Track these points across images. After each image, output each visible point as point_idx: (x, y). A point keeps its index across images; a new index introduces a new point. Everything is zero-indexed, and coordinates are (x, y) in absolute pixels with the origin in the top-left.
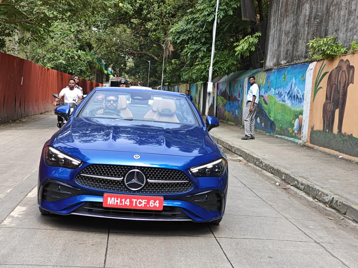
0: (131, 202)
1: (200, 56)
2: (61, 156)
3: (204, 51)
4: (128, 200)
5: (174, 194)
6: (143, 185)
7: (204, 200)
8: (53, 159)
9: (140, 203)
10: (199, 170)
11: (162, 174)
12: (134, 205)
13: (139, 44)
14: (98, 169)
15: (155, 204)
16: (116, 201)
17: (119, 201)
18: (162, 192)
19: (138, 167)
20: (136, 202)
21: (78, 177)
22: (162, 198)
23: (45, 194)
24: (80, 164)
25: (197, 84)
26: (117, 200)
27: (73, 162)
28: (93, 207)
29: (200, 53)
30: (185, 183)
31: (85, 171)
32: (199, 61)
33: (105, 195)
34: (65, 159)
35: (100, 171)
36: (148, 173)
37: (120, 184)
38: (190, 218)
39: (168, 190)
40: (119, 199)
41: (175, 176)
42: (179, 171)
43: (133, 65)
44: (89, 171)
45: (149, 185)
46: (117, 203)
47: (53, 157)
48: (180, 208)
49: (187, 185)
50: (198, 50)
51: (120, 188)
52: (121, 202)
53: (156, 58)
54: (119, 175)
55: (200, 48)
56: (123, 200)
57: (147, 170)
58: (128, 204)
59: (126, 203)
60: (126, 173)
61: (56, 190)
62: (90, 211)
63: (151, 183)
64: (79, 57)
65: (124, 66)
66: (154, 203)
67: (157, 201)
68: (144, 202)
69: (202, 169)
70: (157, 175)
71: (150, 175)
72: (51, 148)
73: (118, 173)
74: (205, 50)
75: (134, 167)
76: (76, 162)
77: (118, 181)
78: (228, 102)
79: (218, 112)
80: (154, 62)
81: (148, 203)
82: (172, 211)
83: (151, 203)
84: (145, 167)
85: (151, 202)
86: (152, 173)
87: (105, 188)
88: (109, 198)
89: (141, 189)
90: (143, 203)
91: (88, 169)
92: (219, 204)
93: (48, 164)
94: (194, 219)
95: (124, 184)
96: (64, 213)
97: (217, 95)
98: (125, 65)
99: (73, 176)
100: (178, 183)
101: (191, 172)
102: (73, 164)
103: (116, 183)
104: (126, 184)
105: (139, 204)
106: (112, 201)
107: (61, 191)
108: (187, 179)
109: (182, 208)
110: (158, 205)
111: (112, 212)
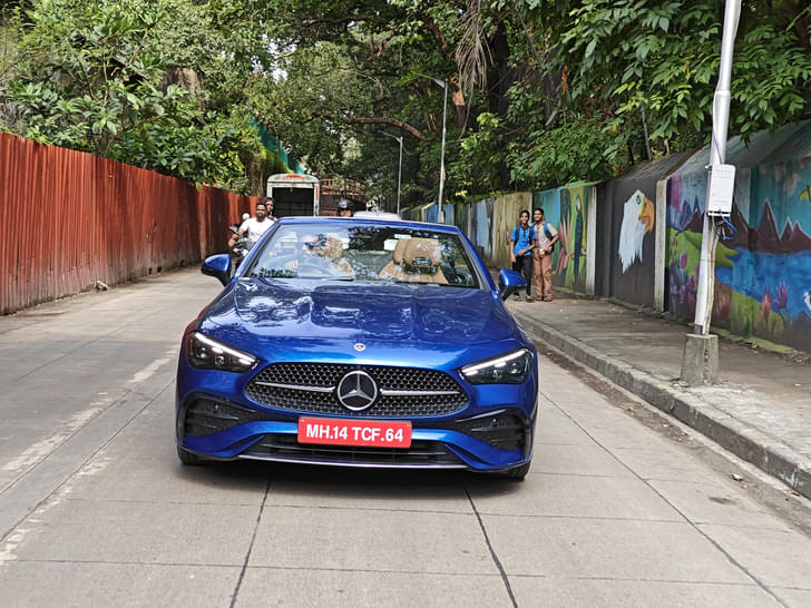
0: (351, 433)
1: (642, 52)
2: (218, 348)
3: (659, 29)
4: (345, 429)
5: (432, 416)
6: (373, 400)
7: (490, 428)
8: (203, 356)
9: (367, 434)
10: (479, 371)
11: (408, 378)
12: (356, 438)
13: (373, 97)
14: (288, 372)
15: (395, 436)
16: (322, 431)
17: (327, 431)
18: (408, 413)
19: (362, 367)
20: (360, 432)
21: (251, 388)
22: (409, 424)
23: (190, 421)
24: (253, 364)
25: (567, 191)
26: (324, 428)
27: (241, 361)
28: (280, 443)
29: (639, 41)
30: (452, 395)
31: (264, 375)
32: (634, 78)
33: (302, 420)
34: (225, 355)
35: (291, 376)
36: (382, 377)
37: (329, 398)
38: (464, 463)
39: (421, 409)
40: (328, 427)
41: (432, 383)
42: (440, 372)
43: (360, 155)
44: (270, 375)
45: (384, 401)
46: (324, 434)
47: (202, 352)
48: (444, 443)
49: (456, 399)
50: (630, 30)
51: (329, 407)
52: (332, 433)
53: (416, 133)
54: (327, 382)
55: (636, 22)
56: (336, 429)
57: (378, 372)
58: (345, 436)
59: (341, 435)
60: (340, 379)
61: (211, 414)
62: (274, 452)
63: (388, 397)
64: (171, 109)
65: (336, 158)
66: (394, 434)
67: (400, 431)
68: (374, 432)
69: (486, 369)
70: (398, 382)
71: (385, 381)
72: (199, 336)
73: (324, 378)
74: (665, 25)
75: (355, 367)
76: (246, 360)
77: (326, 394)
78: (747, 256)
79: (673, 290)
80: (411, 142)
81: (383, 434)
82: (428, 450)
83: (387, 434)
84: (375, 367)
85: (389, 432)
86: (388, 377)
87: (302, 408)
88: (309, 427)
89: (369, 408)
90: (374, 434)
91: (268, 372)
92: (519, 436)
93: (193, 365)
94: (471, 465)
95: (337, 399)
96: (225, 457)
97: (669, 226)
98: (340, 156)
99: (240, 386)
100: (439, 396)
101: (463, 374)
102: (240, 364)
103: (322, 398)
104: (341, 399)
105: (367, 437)
106: (314, 431)
107: (220, 416)
108: (455, 388)
109: (448, 443)
110: (401, 438)
111: (316, 452)
